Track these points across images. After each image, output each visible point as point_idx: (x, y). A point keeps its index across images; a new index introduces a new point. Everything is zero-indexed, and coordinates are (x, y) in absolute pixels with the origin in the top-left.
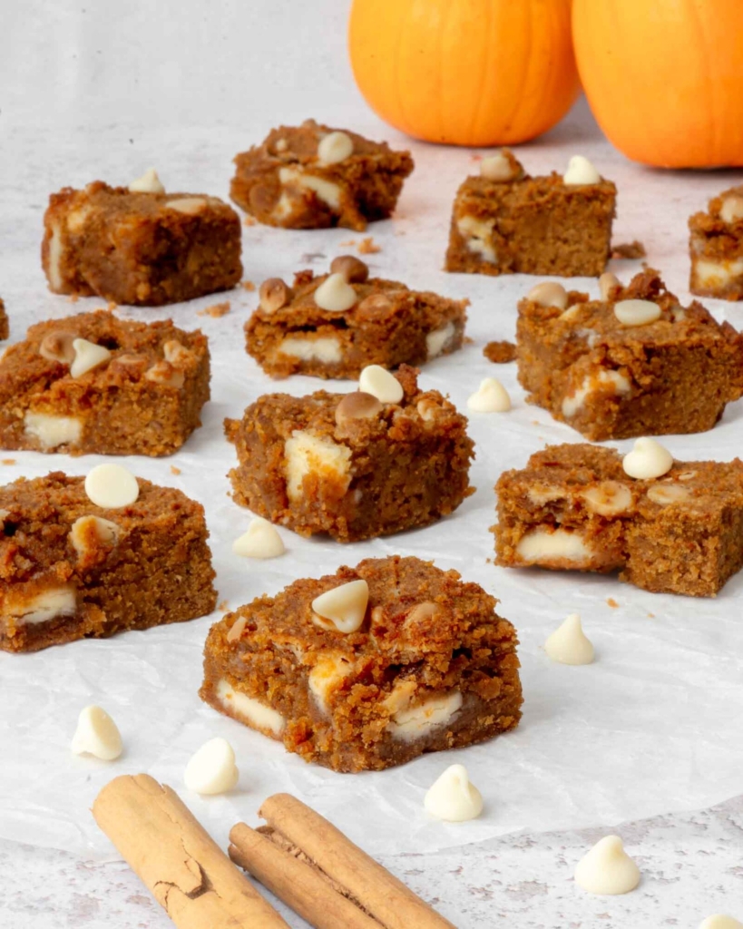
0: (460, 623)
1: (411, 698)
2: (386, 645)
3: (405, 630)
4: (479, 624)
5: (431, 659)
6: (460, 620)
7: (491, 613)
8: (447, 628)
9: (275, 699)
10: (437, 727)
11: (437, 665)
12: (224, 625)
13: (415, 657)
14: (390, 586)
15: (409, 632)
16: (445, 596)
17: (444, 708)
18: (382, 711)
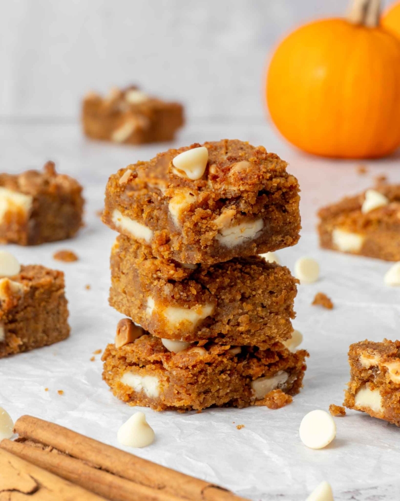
0: (264, 174)
1: (232, 220)
2: (217, 186)
3: (230, 177)
4: (276, 176)
5: (245, 195)
6: (264, 172)
7: (284, 171)
8: (256, 176)
9: (147, 220)
10: (247, 239)
11: (249, 199)
12: (118, 176)
13: (235, 194)
14: (222, 154)
15: (232, 178)
16: (256, 159)
17: (252, 228)
18: (214, 226)
